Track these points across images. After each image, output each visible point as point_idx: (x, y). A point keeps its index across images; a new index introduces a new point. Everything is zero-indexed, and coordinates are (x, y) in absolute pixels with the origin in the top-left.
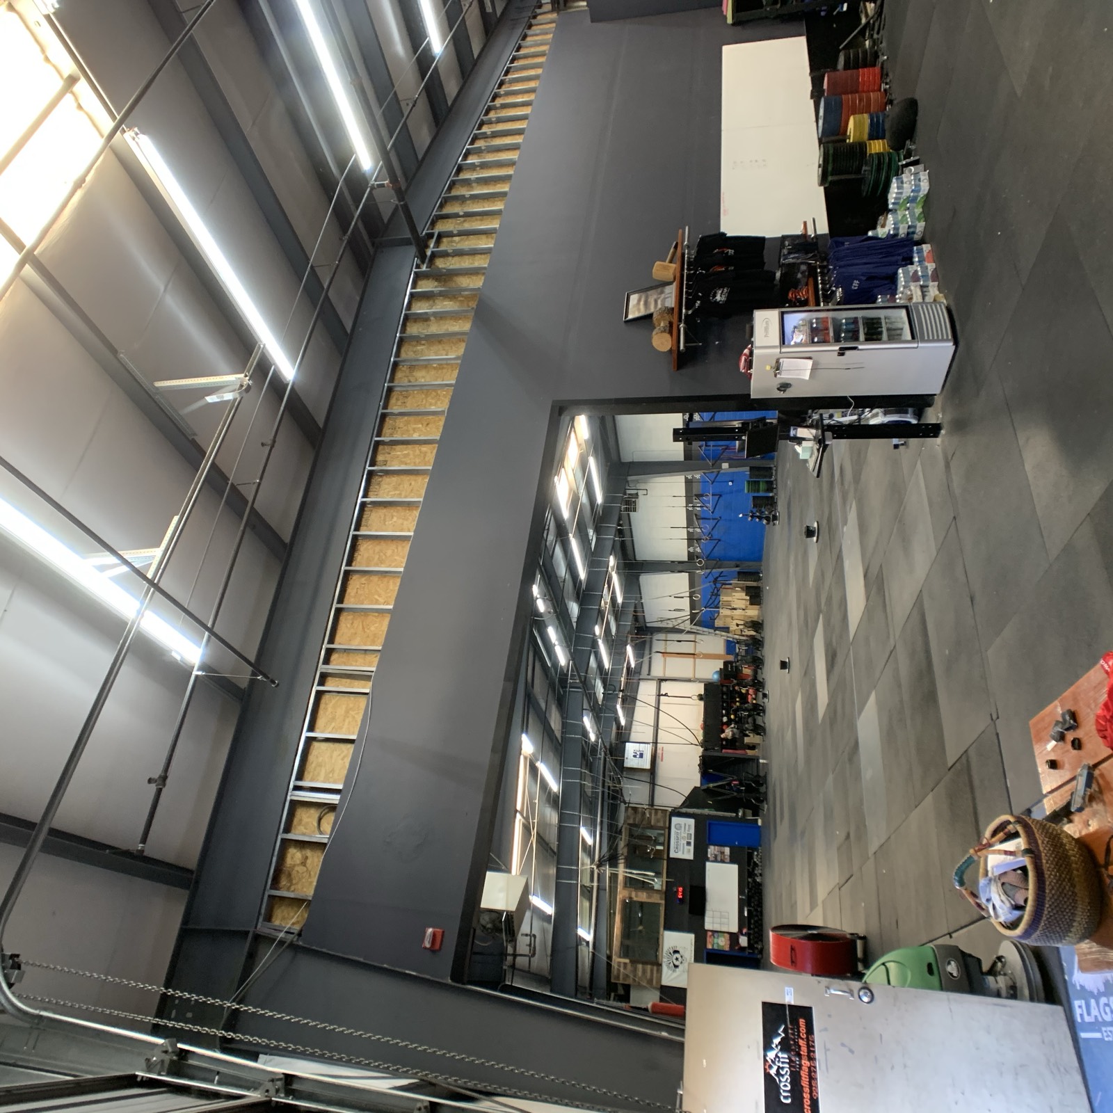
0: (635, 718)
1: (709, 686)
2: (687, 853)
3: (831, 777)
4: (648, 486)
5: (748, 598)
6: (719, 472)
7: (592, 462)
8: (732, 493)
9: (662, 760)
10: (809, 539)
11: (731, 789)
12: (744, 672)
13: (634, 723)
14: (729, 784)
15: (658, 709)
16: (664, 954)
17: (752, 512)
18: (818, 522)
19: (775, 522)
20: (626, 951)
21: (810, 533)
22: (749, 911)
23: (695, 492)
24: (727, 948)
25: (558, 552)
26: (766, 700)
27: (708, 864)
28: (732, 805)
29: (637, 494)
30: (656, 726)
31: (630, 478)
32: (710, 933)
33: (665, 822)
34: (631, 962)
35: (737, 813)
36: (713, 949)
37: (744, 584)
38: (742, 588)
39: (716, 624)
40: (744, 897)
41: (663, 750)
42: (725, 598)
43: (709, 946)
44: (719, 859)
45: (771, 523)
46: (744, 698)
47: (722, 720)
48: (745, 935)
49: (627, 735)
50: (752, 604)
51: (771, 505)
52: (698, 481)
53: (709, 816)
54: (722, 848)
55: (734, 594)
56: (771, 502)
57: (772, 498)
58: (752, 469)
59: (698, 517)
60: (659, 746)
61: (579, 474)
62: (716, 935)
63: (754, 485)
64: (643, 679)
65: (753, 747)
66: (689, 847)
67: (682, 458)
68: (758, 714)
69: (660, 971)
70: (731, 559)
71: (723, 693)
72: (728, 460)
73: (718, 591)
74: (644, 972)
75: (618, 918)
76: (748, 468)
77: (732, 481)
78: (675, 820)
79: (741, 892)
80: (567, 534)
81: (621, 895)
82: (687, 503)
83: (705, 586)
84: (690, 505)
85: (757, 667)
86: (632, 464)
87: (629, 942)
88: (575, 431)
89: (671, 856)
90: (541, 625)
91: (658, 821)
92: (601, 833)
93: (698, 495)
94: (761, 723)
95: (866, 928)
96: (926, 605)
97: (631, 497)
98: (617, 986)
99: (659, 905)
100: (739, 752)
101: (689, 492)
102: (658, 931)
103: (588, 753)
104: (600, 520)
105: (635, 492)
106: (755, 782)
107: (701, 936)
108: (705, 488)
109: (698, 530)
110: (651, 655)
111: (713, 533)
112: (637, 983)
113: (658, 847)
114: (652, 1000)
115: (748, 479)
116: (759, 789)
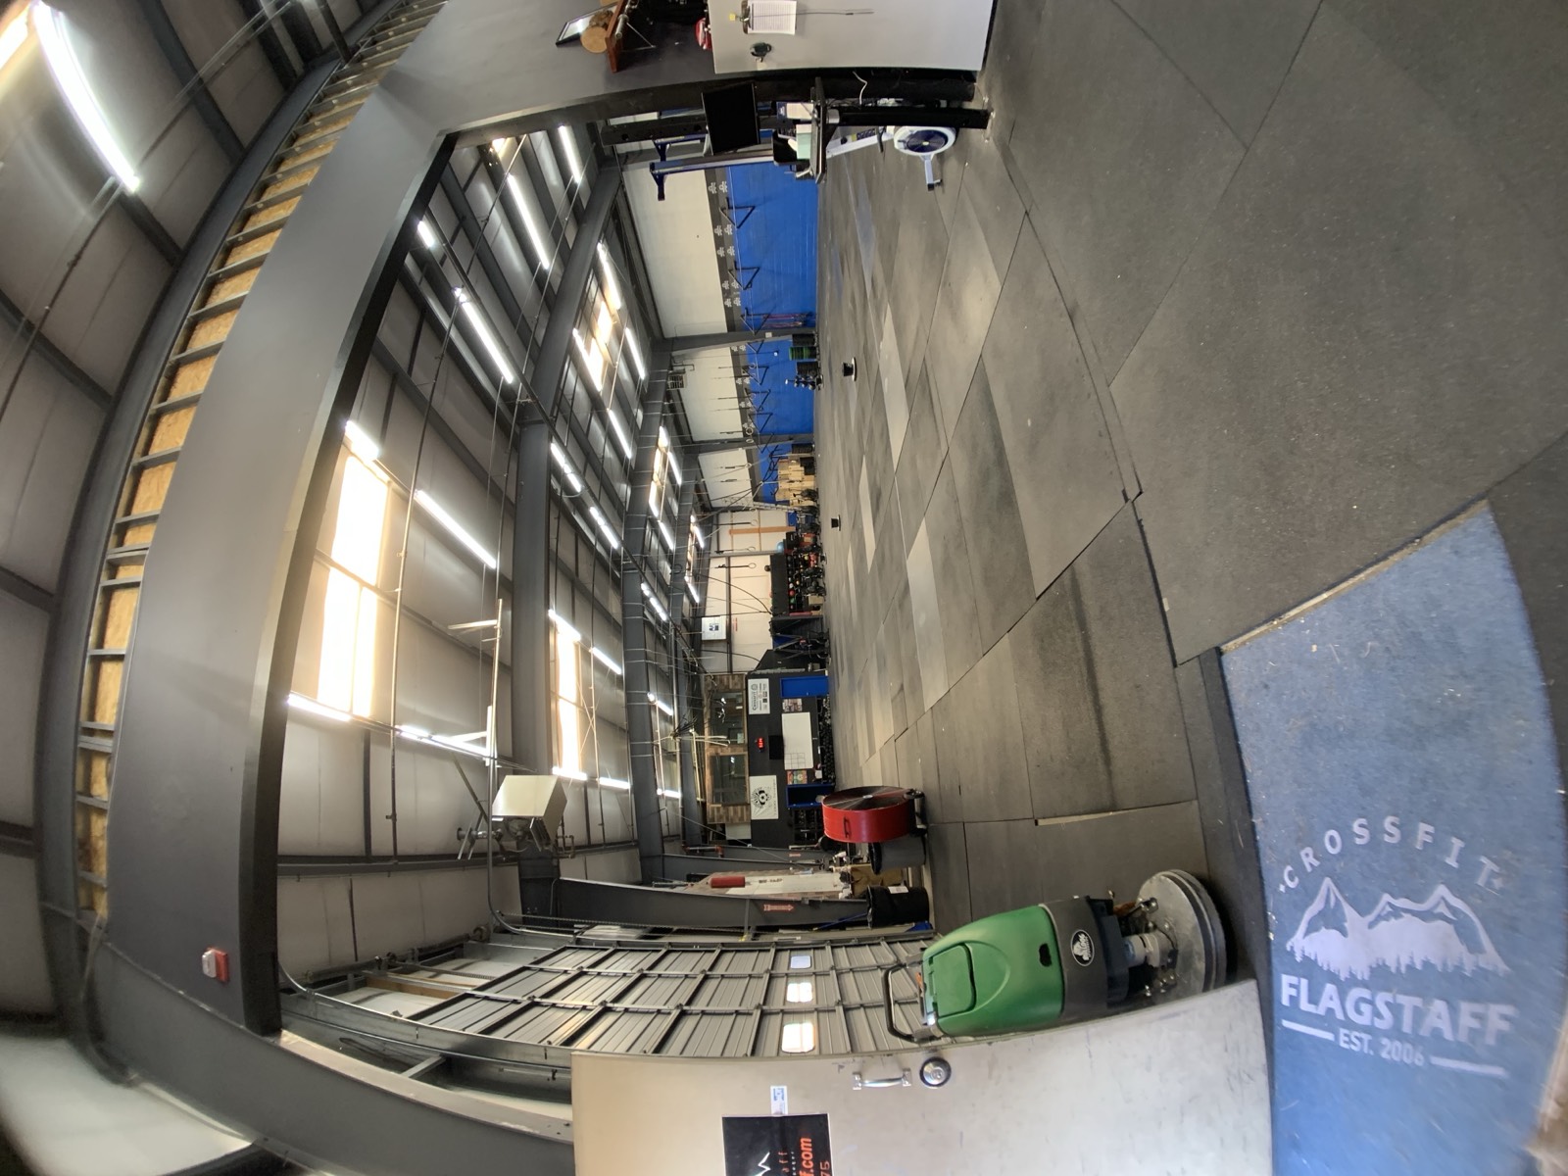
0: (709, 595)
1: (774, 557)
2: (764, 709)
3: (882, 627)
4: (696, 361)
5: (803, 469)
6: (763, 341)
7: (629, 334)
8: (778, 363)
9: (737, 630)
10: (847, 378)
11: (800, 648)
12: (805, 541)
13: (708, 599)
14: (798, 644)
15: (729, 584)
16: (751, 795)
17: (797, 377)
18: (854, 357)
19: (820, 385)
20: (716, 798)
21: (847, 371)
22: (821, 749)
23: (742, 364)
24: (805, 782)
25: (595, 425)
26: (824, 562)
27: (783, 715)
28: (802, 661)
29: (684, 370)
30: (728, 599)
31: (674, 353)
32: (789, 773)
33: (742, 685)
34: (724, 806)
35: (806, 668)
36: (793, 785)
37: (798, 456)
38: (796, 460)
39: (777, 498)
41: (737, 621)
42: (783, 472)
43: (790, 783)
44: (793, 710)
45: (817, 387)
46: (806, 564)
47: (788, 587)
48: (819, 769)
49: (702, 611)
50: (806, 474)
51: (816, 370)
52: (744, 354)
53: (781, 674)
54: (795, 700)
55: (790, 467)
56: (815, 367)
57: (817, 363)
58: (794, 336)
59: (748, 392)
60: (733, 617)
61: (614, 345)
62: (795, 773)
63: (797, 351)
64: (712, 557)
65: (817, 608)
66: (765, 704)
67: (726, 331)
68: (819, 577)
69: (749, 810)
70: (783, 433)
71: (788, 562)
72: (772, 329)
73: (774, 466)
74: (735, 812)
75: (708, 772)
76: (790, 337)
77: (778, 352)
78: (751, 682)
79: (813, 736)
80: (604, 408)
81: (708, 752)
82: (736, 377)
83: (762, 460)
84: (740, 379)
85: (816, 533)
86: (677, 339)
87: (720, 790)
88: (605, 300)
89: (750, 713)
90: (580, 505)
91: (736, 684)
92: (678, 704)
93: (746, 368)
94: (821, 585)
95: (924, 779)
96: (990, 371)
97: (678, 372)
98: (714, 826)
99: (743, 756)
100: (805, 613)
101: (736, 366)
102: (744, 778)
103: (661, 632)
104: (645, 397)
105: (681, 368)
106: (821, 639)
107: (782, 776)
108: (751, 360)
109: (749, 404)
110: (718, 533)
111: (764, 406)
112: (730, 822)
113: (738, 708)
114: (745, 833)
115: (792, 346)
116: (824, 645)
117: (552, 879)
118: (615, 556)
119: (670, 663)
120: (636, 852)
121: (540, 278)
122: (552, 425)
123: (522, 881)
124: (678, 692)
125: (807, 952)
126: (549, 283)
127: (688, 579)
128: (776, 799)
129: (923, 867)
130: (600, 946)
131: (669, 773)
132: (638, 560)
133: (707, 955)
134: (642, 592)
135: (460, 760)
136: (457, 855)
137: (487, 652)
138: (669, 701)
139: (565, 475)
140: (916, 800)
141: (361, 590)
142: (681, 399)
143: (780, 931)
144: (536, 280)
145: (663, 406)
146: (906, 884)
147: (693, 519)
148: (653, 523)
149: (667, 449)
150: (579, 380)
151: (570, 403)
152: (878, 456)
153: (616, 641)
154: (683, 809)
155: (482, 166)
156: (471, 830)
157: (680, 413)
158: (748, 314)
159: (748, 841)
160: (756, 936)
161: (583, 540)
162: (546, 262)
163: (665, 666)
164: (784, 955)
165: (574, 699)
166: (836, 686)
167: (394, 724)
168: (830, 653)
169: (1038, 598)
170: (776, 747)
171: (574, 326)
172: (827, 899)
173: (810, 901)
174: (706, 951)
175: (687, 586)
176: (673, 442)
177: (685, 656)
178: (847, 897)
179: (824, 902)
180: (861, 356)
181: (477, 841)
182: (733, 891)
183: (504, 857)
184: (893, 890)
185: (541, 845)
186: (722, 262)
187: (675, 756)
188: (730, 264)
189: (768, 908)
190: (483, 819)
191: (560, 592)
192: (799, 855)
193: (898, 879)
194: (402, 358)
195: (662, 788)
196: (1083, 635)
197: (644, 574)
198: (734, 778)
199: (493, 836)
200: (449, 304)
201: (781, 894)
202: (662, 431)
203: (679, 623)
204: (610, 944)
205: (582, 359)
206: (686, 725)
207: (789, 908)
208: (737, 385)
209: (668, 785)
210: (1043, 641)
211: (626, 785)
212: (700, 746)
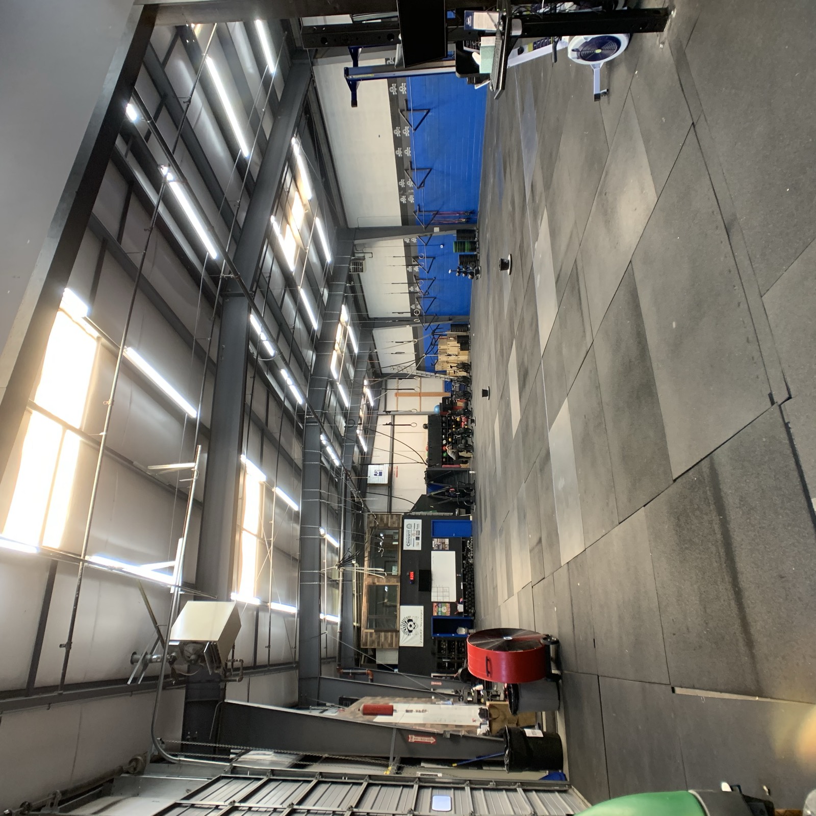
0: (375, 446)
1: (432, 417)
2: (417, 546)
3: (524, 485)
4: (374, 250)
5: (459, 345)
6: (431, 235)
7: (318, 222)
8: (444, 255)
9: (397, 477)
10: (504, 271)
11: (449, 495)
12: (458, 405)
13: (374, 449)
14: (448, 491)
15: (393, 438)
16: (401, 623)
17: (459, 268)
18: (511, 255)
19: (478, 275)
20: (370, 624)
21: (504, 265)
22: (464, 585)
23: (413, 255)
24: (448, 614)
25: (288, 300)
26: (473, 425)
27: (433, 553)
28: (451, 507)
29: (364, 257)
30: (391, 451)
31: (356, 242)
32: (435, 604)
33: (399, 524)
34: (376, 631)
35: (454, 512)
36: (438, 616)
37: (456, 334)
38: (454, 338)
39: (436, 368)
40: (460, 575)
41: (397, 469)
42: (442, 347)
43: (435, 614)
44: (441, 548)
45: (475, 277)
46: (458, 424)
47: (442, 443)
48: (461, 603)
49: (369, 459)
50: (462, 349)
51: (475, 262)
52: (415, 245)
53: (433, 517)
54: (443, 540)
55: (448, 343)
56: (474, 260)
57: (476, 255)
58: (458, 232)
59: (417, 278)
60: (394, 466)
61: (306, 231)
62: (440, 605)
63: (460, 244)
64: (380, 415)
65: (467, 462)
66: (418, 541)
67: (400, 224)
68: (469, 436)
69: (398, 637)
70: (444, 314)
71: (442, 422)
72: (439, 224)
73: (435, 342)
74: (386, 638)
75: (364, 600)
76: (455, 232)
77: (443, 244)
78: (407, 521)
79: (457, 572)
80: (296, 286)
81: (366, 582)
82: (407, 266)
83: (426, 336)
84: (410, 267)
85: (467, 399)
86: (358, 230)
87: (373, 617)
88: (298, 191)
89: (404, 549)
90: (272, 367)
91: (394, 523)
92: (344, 538)
93: (416, 258)
94: (470, 443)
95: (559, 628)
96: (638, 276)
97: (359, 259)
98: (366, 651)
99: (395, 586)
100: (455, 466)
101: (408, 256)
102: (396, 606)
103: (334, 476)
104: (331, 279)
105: (362, 255)
106: (467, 489)
107: (429, 606)
108: (420, 251)
109: (417, 289)
110: (386, 396)
111: (429, 291)
112: (381, 647)
113: (394, 543)
114: (392, 658)
115: (456, 240)
116: (469, 494)
117: (217, 702)
118: (300, 411)
119: (340, 502)
120: (295, 674)
121: (241, 166)
122: (251, 299)
123: (187, 704)
124: (345, 528)
125: (448, 792)
126: (249, 171)
127: (359, 432)
128: (422, 628)
129: (557, 713)
130: (254, 775)
131: (331, 598)
132: (319, 415)
133: (355, 787)
134: (321, 441)
135: (144, 587)
136: (128, 679)
137: (182, 490)
138: (336, 535)
139: (261, 341)
140: (551, 646)
141: (64, 432)
142: (360, 282)
143: (423, 764)
144: (237, 166)
145: (346, 287)
146: (540, 728)
147: (366, 382)
148: (332, 384)
149: (347, 323)
150: (275, 261)
151: (267, 280)
152: (527, 341)
153: (296, 482)
154: (341, 633)
155: (179, 42)
156: (146, 654)
157: (359, 294)
158: (420, 211)
159: (394, 666)
160: (400, 769)
161: (274, 397)
162: (246, 150)
163: (335, 505)
164: (427, 793)
165: (256, 532)
166: (479, 531)
167: (85, 555)
168: (474, 501)
169: (675, 481)
170: (425, 580)
171: (271, 214)
172: (466, 734)
173: (451, 735)
174: (354, 784)
175: (357, 438)
176: (352, 318)
177: (353, 497)
178: (485, 734)
179: (464, 736)
180: (517, 253)
181: (150, 665)
182: (380, 719)
183: (174, 679)
184: (529, 732)
185: (212, 668)
186: (399, 161)
187: (338, 584)
188: (407, 164)
189: (413, 739)
190: (159, 642)
191: (252, 440)
192: (440, 684)
193: (532, 721)
194: (112, 227)
195: (324, 614)
196: (720, 519)
197: (323, 427)
198: (387, 606)
199: (167, 659)
200: (157, 181)
201: (424, 725)
202: (344, 309)
203: (350, 468)
204: (263, 772)
205: (278, 244)
206: (349, 557)
207: (432, 740)
208: (408, 272)
209: (330, 609)
210: (679, 519)
211: (293, 610)
212: (360, 576)
